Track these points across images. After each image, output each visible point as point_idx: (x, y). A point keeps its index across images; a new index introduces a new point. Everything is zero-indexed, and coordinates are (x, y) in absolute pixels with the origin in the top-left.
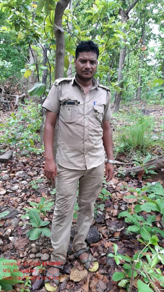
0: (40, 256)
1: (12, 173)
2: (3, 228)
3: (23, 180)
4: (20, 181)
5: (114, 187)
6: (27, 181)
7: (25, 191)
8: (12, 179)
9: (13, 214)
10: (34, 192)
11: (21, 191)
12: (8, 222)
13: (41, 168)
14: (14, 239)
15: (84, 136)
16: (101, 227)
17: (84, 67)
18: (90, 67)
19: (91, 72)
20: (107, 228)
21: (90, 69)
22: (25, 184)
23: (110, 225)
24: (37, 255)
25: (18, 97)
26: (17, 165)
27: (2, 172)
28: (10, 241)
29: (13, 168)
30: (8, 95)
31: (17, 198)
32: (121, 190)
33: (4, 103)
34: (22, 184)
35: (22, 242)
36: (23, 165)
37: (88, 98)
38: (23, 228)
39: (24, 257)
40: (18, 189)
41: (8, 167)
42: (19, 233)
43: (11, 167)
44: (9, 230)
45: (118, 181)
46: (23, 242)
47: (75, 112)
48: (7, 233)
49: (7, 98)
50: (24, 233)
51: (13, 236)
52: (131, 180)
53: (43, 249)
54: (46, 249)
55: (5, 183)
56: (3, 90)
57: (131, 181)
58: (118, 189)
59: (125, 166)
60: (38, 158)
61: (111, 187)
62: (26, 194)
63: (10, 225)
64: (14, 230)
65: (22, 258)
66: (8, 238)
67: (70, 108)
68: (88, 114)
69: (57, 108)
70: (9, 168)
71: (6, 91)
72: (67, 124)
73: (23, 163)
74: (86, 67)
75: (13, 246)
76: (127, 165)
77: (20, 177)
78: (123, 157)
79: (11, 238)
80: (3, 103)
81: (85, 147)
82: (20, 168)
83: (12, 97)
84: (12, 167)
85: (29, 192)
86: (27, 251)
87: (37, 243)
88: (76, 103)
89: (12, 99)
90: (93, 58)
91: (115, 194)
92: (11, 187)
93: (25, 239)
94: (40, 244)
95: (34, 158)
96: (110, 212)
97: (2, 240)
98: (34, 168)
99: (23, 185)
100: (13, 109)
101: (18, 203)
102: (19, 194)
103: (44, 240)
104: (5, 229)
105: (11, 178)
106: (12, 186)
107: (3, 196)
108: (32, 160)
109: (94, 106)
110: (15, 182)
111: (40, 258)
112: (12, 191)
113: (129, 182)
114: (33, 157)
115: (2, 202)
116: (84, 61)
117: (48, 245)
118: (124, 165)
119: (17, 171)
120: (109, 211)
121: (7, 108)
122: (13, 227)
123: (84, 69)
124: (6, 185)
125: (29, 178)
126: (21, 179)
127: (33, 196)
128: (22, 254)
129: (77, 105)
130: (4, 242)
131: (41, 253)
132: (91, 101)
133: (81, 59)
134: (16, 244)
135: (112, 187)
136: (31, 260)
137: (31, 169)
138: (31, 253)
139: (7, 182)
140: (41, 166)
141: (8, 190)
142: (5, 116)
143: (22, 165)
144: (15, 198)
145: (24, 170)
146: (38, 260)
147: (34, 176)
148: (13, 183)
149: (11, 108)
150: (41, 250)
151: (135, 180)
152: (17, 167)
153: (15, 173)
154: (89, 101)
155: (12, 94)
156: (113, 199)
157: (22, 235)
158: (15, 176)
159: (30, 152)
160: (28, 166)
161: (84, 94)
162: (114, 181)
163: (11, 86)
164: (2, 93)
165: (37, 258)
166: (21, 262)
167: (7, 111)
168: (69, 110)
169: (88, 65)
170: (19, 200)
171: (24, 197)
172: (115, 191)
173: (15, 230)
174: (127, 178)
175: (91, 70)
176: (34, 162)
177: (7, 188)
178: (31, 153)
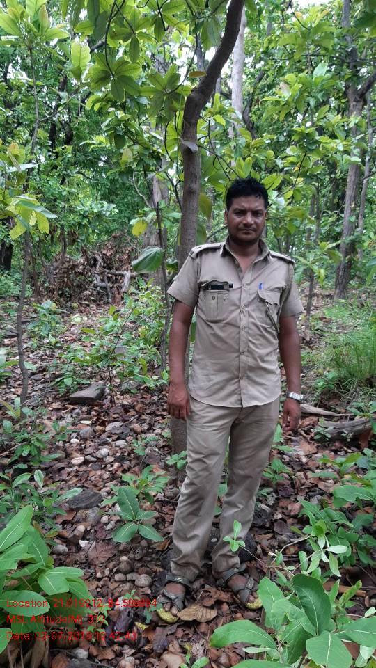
0: (134, 578)
1: (99, 425)
2: (70, 525)
3: (118, 439)
4: (114, 441)
5: (304, 460)
6: (127, 442)
7: (121, 459)
8: (99, 437)
9: (92, 500)
10: (138, 462)
11: (112, 459)
12: (81, 513)
13: (157, 418)
14: (89, 545)
15: (239, 344)
16: (263, 535)
17: (241, 222)
18: (253, 222)
19: (255, 230)
20: (274, 537)
21: (251, 225)
22: (122, 447)
23: (281, 532)
24: (129, 577)
25: (128, 274)
26: (111, 410)
27: (81, 423)
28: (81, 547)
29: (104, 416)
30: (108, 271)
31: (103, 471)
32: (318, 468)
33: (101, 288)
34: (116, 447)
35: (102, 552)
36: (123, 411)
37: (248, 277)
38: (110, 527)
39: (103, 578)
40: (109, 455)
41: (93, 413)
42: (99, 535)
43: (99, 414)
44: (81, 528)
45: (314, 450)
46: (105, 551)
47: (225, 303)
48: (76, 533)
49: (105, 278)
50: (108, 537)
51: (88, 540)
52: (345, 448)
53: (142, 566)
54: (147, 567)
55: (85, 443)
56: (100, 261)
57: (345, 450)
58: (311, 464)
59: (335, 419)
60: (154, 397)
61: (297, 461)
62: (122, 466)
63: (85, 520)
64: (91, 529)
65: (99, 580)
66: (78, 544)
67: (216, 295)
68: (247, 306)
69: (192, 296)
70: (94, 416)
71: (105, 263)
72: (209, 323)
73: (123, 406)
74: (245, 222)
75: (86, 557)
76: (341, 417)
77: (115, 434)
78: (335, 400)
79: (83, 543)
80: (98, 288)
81: (241, 365)
82: (115, 416)
83: (116, 275)
84: (102, 414)
85: (128, 462)
86: (111, 568)
87: (132, 555)
88: (226, 287)
89: (116, 279)
90: (257, 207)
91: (302, 473)
92: (95, 451)
93: (110, 547)
94: (137, 557)
95: (146, 398)
96: (287, 509)
97: (66, 546)
98: (144, 417)
99: (117, 449)
100: (118, 300)
101: (105, 481)
102: (109, 466)
103: (145, 552)
104: (74, 526)
105: (96, 435)
106: (98, 449)
107: (77, 468)
108: (142, 402)
109: (259, 291)
110: (103, 443)
111: (133, 582)
112: (95, 459)
113: (340, 452)
114: (145, 396)
115: (74, 478)
116: (242, 212)
117: (151, 561)
118: (334, 417)
119: (110, 422)
120: (284, 506)
121: (105, 299)
122: (91, 523)
123: (241, 226)
124: (85, 448)
125: (132, 436)
126: (115, 437)
127: (134, 469)
128: (101, 573)
129: (228, 290)
130: (69, 550)
131: (137, 572)
132: (255, 282)
133: (237, 209)
134: (92, 554)
135: (300, 461)
136: (117, 584)
137: (138, 419)
138: (118, 571)
139: (89, 443)
140: (159, 413)
141: (88, 457)
142: (98, 315)
143: (121, 411)
144: (99, 473)
145: (124, 421)
146: (130, 586)
147: (143, 432)
148: (100, 445)
149: (114, 298)
150: (138, 569)
151: (352, 448)
152: (111, 414)
153: (106, 426)
154: (251, 282)
155: (117, 270)
156: (298, 483)
157: (104, 540)
158: (104, 431)
159: (140, 386)
160: (132, 412)
161: (241, 271)
162: (307, 449)
163: (116, 252)
164: (98, 267)
165: (129, 581)
166: (98, 587)
167: (104, 304)
168: (214, 298)
169: (249, 219)
170: (106, 476)
171: (116, 471)
172: (304, 468)
173: (93, 530)
174: (337, 444)
175: (254, 226)
176: (146, 405)
177: (88, 453)
178: (142, 387)
